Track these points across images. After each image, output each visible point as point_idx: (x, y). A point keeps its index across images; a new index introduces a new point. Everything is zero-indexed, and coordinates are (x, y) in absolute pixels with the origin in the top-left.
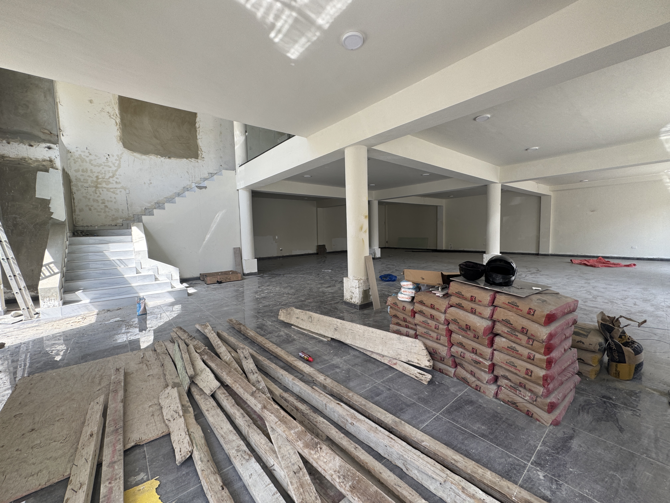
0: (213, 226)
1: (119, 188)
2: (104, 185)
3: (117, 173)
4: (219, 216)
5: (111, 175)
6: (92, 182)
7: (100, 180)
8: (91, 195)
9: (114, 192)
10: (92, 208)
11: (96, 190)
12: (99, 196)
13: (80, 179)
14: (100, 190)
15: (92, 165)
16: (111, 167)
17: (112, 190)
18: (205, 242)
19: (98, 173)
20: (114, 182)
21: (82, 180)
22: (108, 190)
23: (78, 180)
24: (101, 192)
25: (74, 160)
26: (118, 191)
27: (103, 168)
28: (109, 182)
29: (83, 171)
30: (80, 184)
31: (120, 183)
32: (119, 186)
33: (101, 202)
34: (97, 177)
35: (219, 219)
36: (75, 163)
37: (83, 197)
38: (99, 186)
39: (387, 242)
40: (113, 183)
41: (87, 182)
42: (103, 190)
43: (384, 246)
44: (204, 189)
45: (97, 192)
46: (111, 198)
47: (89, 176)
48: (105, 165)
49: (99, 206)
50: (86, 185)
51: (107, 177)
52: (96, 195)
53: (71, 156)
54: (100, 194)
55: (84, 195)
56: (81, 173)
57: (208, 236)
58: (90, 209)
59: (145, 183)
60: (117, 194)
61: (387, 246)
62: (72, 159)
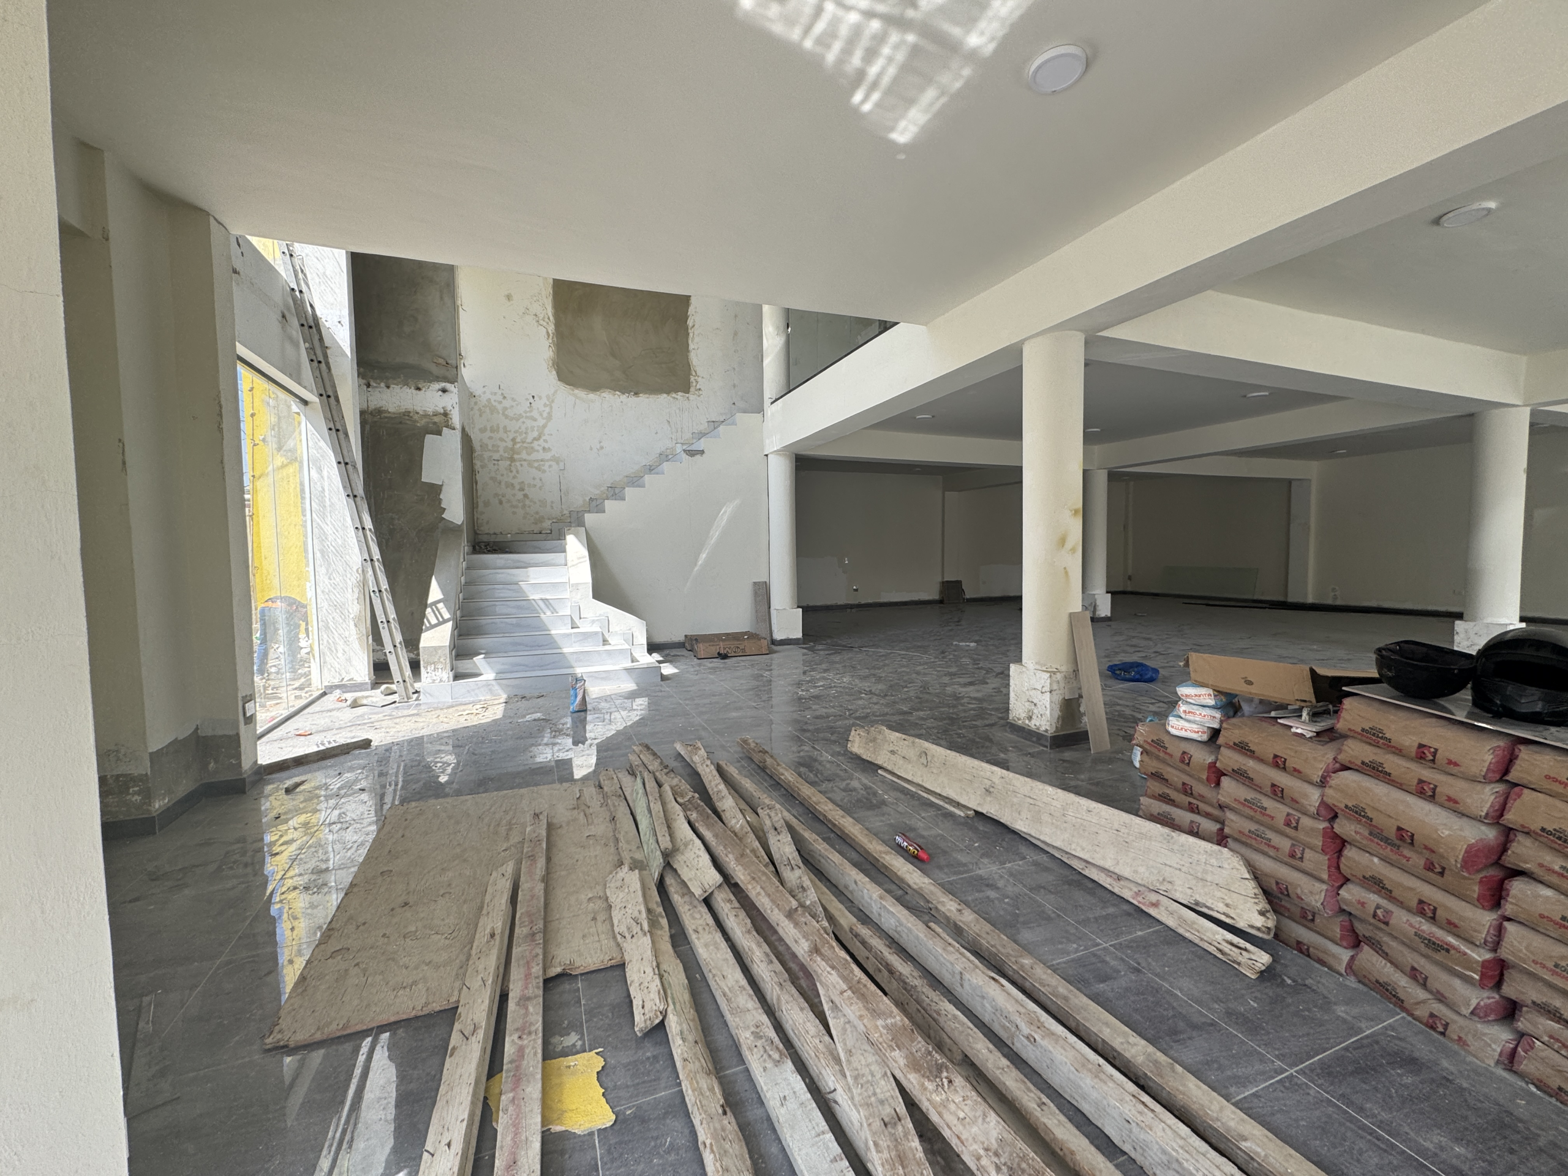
0: (715, 534)
1: (548, 461)
2: (524, 455)
3: (546, 431)
4: (726, 512)
5: (535, 434)
6: (506, 449)
7: (518, 446)
8: (502, 475)
9: (538, 469)
10: (503, 499)
11: (510, 465)
12: (514, 477)
13: (487, 445)
14: (518, 464)
15: (507, 417)
16: (535, 420)
17: (536, 464)
18: (696, 569)
19: (516, 432)
20: (540, 449)
21: (490, 447)
22: (530, 465)
23: (484, 446)
24: (520, 468)
25: (480, 410)
26: (546, 468)
27: (524, 422)
28: (532, 448)
29: (492, 430)
30: (486, 455)
31: (549, 449)
32: (548, 456)
33: (517, 487)
34: (513, 440)
35: (725, 518)
36: (481, 416)
37: (492, 478)
38: (516, 456)
39: (1130, 578)
40: (538, 451)
41: (498, 451)
42: (521, 465)
43: (1121, 589)
44: (698, 457)
45: (513, 469)
46: (534, 479)
47: (502, 440)
48: (527, 417)
49: (514, 495)
50: (496, 456)
51: (529, 440)
52: (511, 475)
53: (476, 403)
54: (518, 472)
55: (493, 474)
56: (488, 434)
57: (703, 556)
58: (501, 502)
59: (591, 449)
60: (544, 471)
61: (1129, 589)
62: (476, 408)
